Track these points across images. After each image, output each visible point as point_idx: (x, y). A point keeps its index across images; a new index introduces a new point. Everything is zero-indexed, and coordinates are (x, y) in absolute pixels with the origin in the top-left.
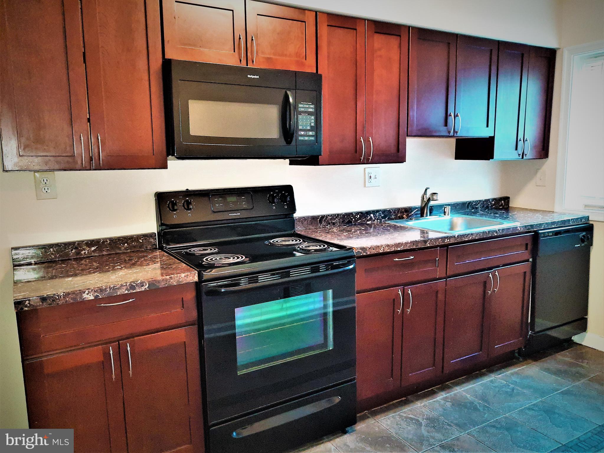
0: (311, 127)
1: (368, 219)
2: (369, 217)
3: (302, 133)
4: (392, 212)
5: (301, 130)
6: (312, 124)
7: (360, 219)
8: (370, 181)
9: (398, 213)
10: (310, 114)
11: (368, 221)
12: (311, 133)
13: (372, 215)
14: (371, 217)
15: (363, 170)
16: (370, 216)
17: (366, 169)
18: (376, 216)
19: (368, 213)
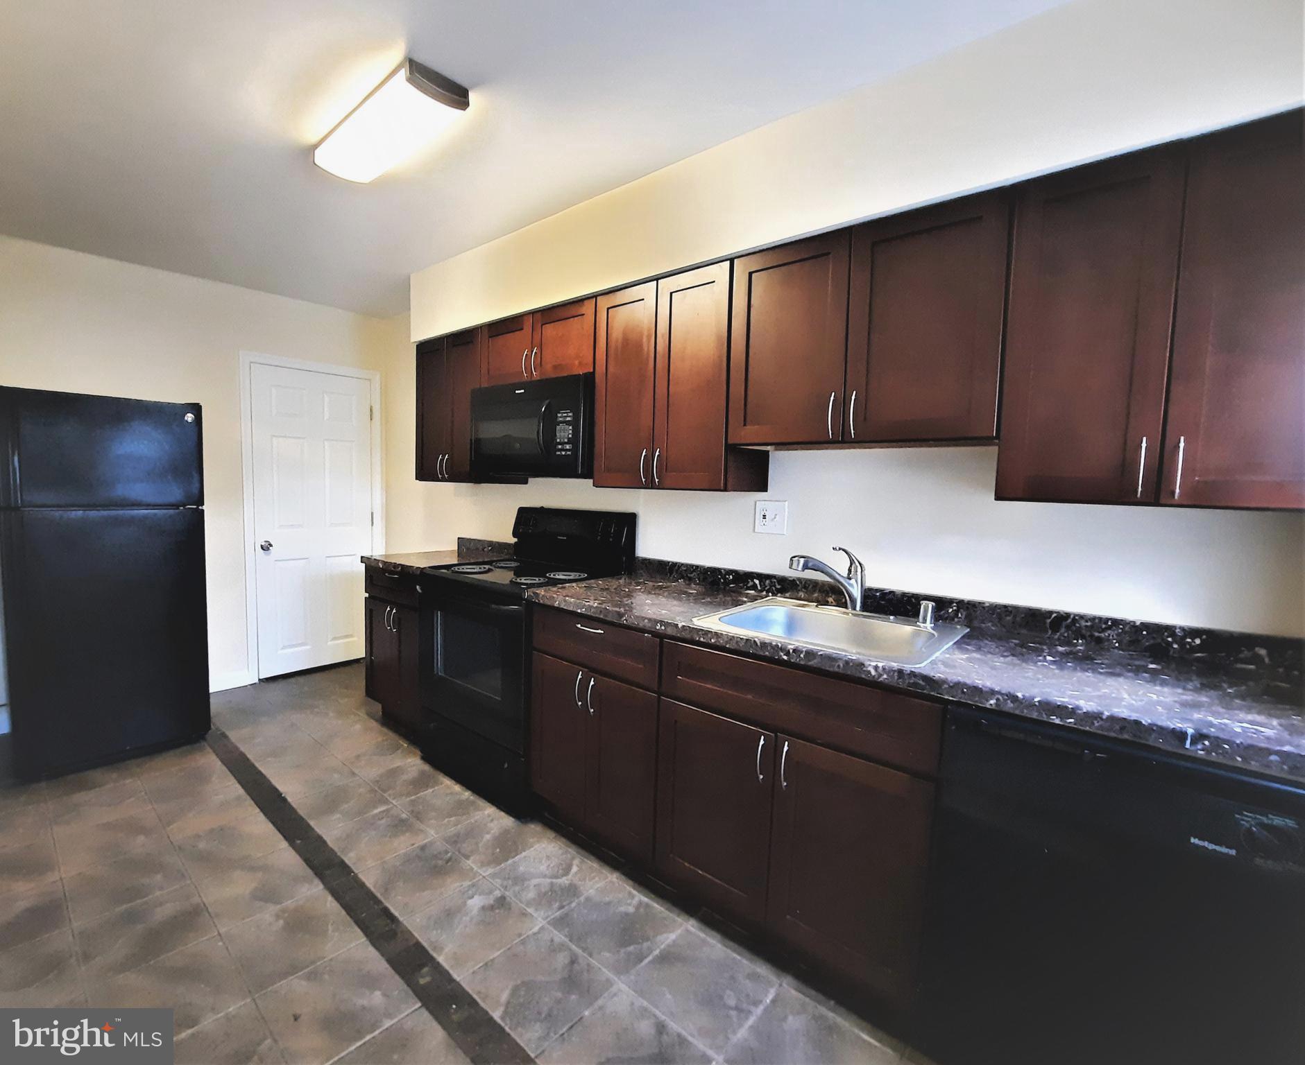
0: (569, 439)
1: (749, 585)
2: (751, 584)
3: (560, 447)
4: (798, 585)
5: (560, 444)
6: (570, 436)
7: (733, 581)
8: (764, 522)
9: (815, 591)
10: (568, 423)
11: (748, 588)
12: (568, 447)
13: (757, 582)
14: (754, 583)
15: (753, 503)
16: (753, 581)
17: (758, 502)
18: (764, 584)
19: (750, 576)
